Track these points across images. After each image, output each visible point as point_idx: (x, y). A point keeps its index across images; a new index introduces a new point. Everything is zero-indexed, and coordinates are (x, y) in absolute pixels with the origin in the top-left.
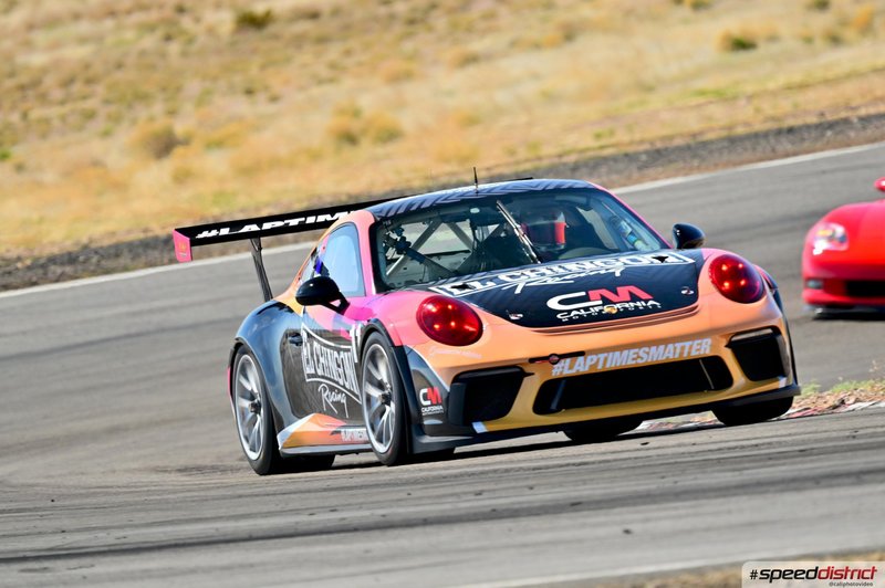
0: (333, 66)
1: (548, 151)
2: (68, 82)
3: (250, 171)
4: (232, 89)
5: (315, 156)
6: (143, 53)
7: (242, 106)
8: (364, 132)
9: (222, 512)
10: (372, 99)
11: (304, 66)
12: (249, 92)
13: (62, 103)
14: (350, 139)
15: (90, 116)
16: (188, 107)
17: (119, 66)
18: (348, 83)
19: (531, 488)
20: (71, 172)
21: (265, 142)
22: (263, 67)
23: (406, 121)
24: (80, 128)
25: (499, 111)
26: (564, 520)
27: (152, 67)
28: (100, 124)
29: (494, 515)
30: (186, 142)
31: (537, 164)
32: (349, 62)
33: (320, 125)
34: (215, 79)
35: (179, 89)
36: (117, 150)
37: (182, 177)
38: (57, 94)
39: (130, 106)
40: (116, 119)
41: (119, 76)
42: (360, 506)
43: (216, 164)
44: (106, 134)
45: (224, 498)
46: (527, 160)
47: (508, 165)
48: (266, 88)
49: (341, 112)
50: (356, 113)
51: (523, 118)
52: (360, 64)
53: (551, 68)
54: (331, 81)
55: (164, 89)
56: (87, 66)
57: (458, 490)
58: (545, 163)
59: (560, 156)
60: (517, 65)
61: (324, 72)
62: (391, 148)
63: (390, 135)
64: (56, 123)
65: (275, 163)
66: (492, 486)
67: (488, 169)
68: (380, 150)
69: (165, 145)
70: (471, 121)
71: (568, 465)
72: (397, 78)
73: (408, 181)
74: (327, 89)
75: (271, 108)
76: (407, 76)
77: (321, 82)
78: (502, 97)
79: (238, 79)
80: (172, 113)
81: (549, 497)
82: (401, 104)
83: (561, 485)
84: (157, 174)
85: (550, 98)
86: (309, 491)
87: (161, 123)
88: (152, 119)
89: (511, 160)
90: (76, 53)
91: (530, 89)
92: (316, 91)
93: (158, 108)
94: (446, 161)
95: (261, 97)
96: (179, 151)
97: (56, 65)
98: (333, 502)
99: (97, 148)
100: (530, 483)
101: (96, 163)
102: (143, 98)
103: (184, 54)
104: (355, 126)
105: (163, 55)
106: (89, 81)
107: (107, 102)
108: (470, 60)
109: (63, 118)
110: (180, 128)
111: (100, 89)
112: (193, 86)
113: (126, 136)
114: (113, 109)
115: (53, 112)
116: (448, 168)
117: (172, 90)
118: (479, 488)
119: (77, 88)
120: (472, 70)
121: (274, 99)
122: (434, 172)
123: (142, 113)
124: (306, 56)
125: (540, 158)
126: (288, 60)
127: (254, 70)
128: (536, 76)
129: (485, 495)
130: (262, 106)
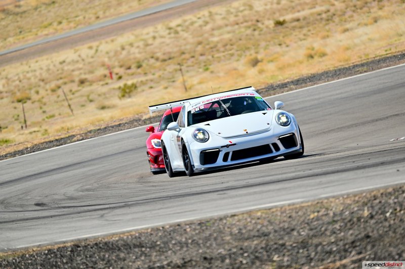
0: (305, 35)
1: (372, 56)
2: (225, 45)
3: (281, 69)
4: (275, 44)
5: (301, 62)
6: (247, 35)
7: (278, 49)
8: (316, 54)
9: (278, 173)
10: (317, 44)
11: (296, 35)
12: (280, 45)
13: (223, 52)
14: (312, 57)
15: (232, 55)
16: (262, 51)
17: (240, 40)
18: (310, 40)
19: (369, 159)
20: (228, 73)
21: (286, 59)
22: (283, 37)
23: (328, 50)
24: (230, 59)
25: (356, 45)
26: (379, 168)
27: (250, 39)
28: (236, 57)
29: (358, 168)
30: (262, 61)
31: (367, 60)
32: (309, 33)
33: (302, 53)
34: (269, 41)
35: (259, 45)
36: (241, 65)
37: (261, 72)
38: (222, 49)
39: (244, 52)
40: (240, 56)
41: (241, 42)
42: (318, 168)
43: (271, 67)
44: (238, 60)
45: (278, 168)
46: (364, 60)
47: (359, 61)
48: (285, 43)
49: (308, 49)
50: (313, 49)
51: (363, 47)
52: (312, 34)
53: (370, 31)
54: (304, 39)
55: (254, 46)
56: (231, 40)
57: (348, 161)
58: (370, 60)
59: (374, 58)
60: (361, 31)
61: (302, 37)
62: (324, 58)
63: (323, 55)
64: (223, 58)
65: (289, 65)
66: (358, 159)
67: (353, 63)
68: (321, 60)
69: (255, 62)
70: (348, 49)
71: (381, 151)
72: (324, 38)
73: (329, 68)
74: (303, 42)
75: (287, 49)
76: (328, 36)
77: (301, 40)
78: (357, 41)
79: (276, 41)
80: (257, 53)
81: (374, 161)
82: (326, 45)
83: (378, 158)
84: (253, 71)
85: (371, 40)
86: (303, 165)
87: (254, 56)
88: (251, 55)
89: (360, 59)
90: (227, 36)
91: (365, 38)
92: (300, 43)
93: (252, 52)
94: (340, 61)
95: (284, 46)
96: (259, 64)
97: (221, 40)
98: (310, 167)
99: (235, 64)
100: (369, 157)
101: (235, 69)
102: (248, 48)
103: (260, 34)
104: (313, 53)
105: (253, 35)
106: (232, 45)
107: (237, 51)
108: (346, 30)
109: (224, 56)
110: (259, 57)
111: (235, 47)
112: (263, 44)
113: (243, 60)
114: (239, 52)
115: (221, 55)
116: (341, 64)
117: (257, 46)
118: (354, 160)
119: (228, 47)
120: (347, 33)
121: (287, 46)
122: (336, 65)
123: (248, 53)
124: (296, 33)
125: (368, 59)
126: (291, 34)
127: (281, 38)
128: (366, 34)
129: (356, 162)
130: (284, 48)
